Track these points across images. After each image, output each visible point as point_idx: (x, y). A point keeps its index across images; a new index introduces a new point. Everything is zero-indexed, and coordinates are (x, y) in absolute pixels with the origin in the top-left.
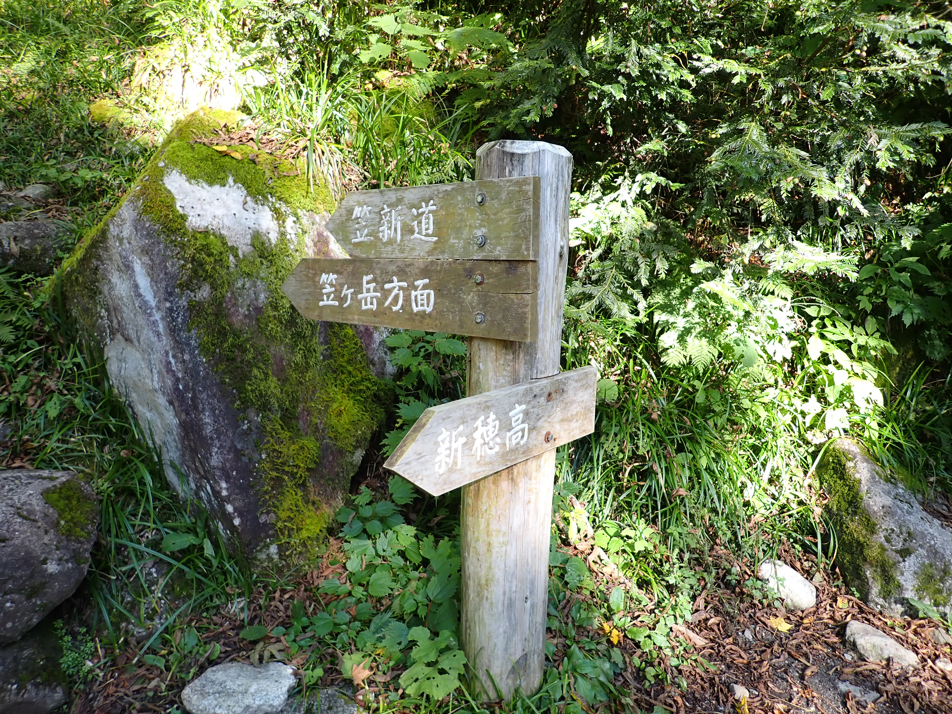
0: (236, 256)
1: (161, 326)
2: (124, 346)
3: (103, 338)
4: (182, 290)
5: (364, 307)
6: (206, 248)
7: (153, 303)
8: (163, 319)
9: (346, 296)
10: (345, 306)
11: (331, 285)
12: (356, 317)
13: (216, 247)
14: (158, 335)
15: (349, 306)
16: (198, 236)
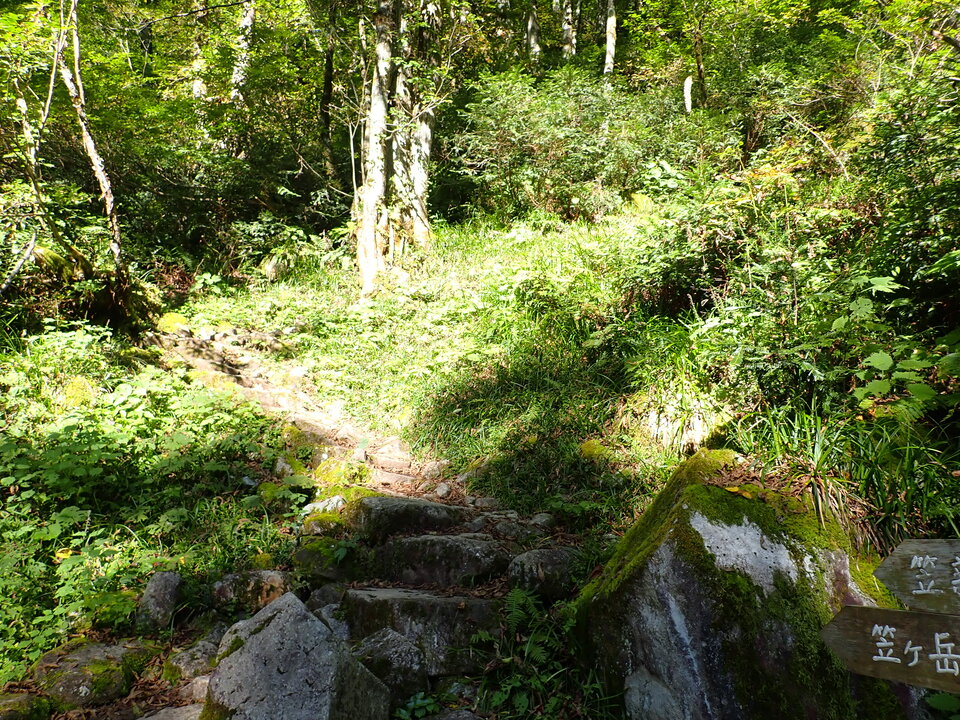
0: (762, 596)
1: (696, 665)
2: (647, 678)
3: (625, 668)
4: (716, 630)
5: (940, 670)
6: (735, 588)
7: (688, 641)
8: (697, 658)
9: (911, 654)
10: (910, 664)
11: (889, 639)
12: (929, 680)
13: (744, 588)
14: (694, 674)
15: (915, 666)
16: (728, 575)
